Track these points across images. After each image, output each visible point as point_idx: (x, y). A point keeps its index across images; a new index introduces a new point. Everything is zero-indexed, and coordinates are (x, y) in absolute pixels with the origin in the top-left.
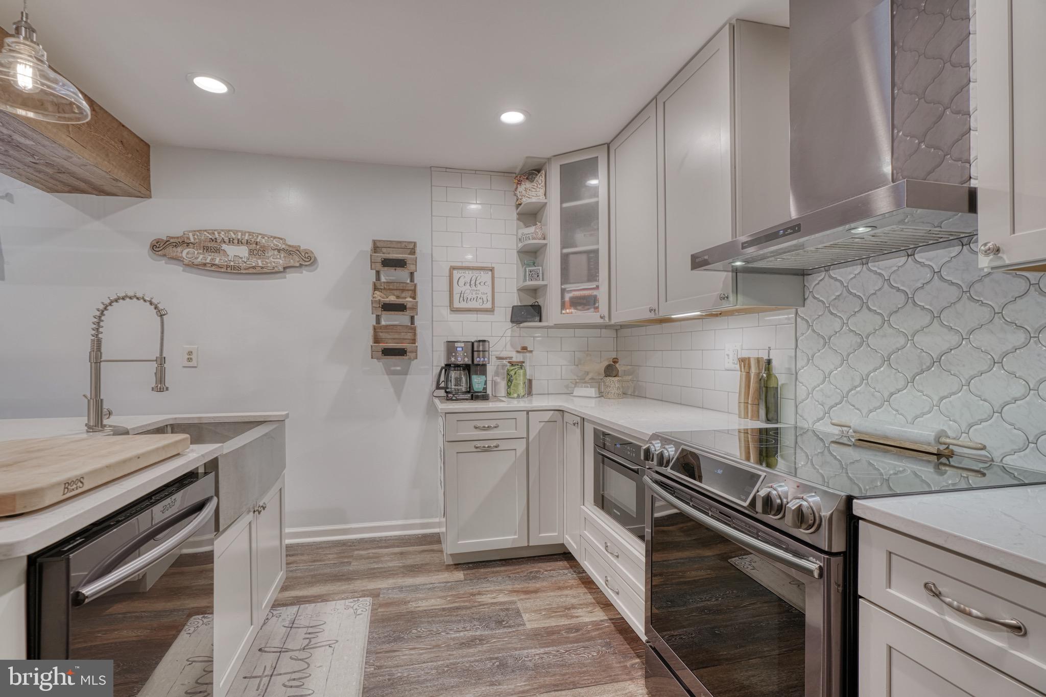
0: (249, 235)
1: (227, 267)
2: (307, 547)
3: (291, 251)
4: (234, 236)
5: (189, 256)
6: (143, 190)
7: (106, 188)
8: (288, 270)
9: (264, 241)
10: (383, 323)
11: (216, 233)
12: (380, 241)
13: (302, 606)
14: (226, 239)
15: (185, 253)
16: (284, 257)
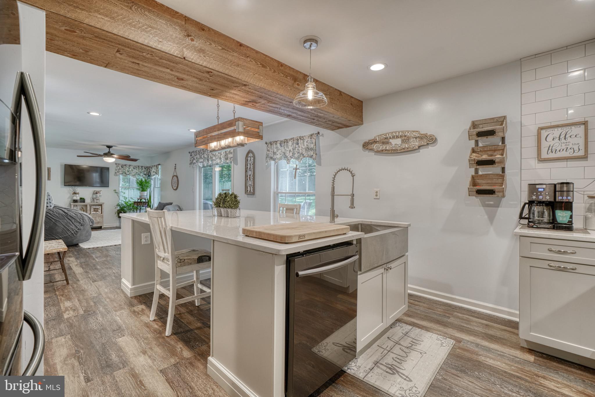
0: (402, 133)
1: (392, 150)
2: (428, 301)
3: (422, 137)
4: (395, 134)
5: (377, 147)
6: (360, 122)
7: (348, 124)
8: (421, 147)
9: (408, 134)
10: (480, 173)
11: (387, 134)
12: (477, 121)
13: (414, 328)
14: (392, 137)
15: (375, 146)
16: (419, 141)
